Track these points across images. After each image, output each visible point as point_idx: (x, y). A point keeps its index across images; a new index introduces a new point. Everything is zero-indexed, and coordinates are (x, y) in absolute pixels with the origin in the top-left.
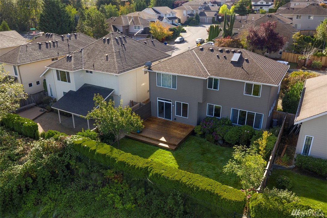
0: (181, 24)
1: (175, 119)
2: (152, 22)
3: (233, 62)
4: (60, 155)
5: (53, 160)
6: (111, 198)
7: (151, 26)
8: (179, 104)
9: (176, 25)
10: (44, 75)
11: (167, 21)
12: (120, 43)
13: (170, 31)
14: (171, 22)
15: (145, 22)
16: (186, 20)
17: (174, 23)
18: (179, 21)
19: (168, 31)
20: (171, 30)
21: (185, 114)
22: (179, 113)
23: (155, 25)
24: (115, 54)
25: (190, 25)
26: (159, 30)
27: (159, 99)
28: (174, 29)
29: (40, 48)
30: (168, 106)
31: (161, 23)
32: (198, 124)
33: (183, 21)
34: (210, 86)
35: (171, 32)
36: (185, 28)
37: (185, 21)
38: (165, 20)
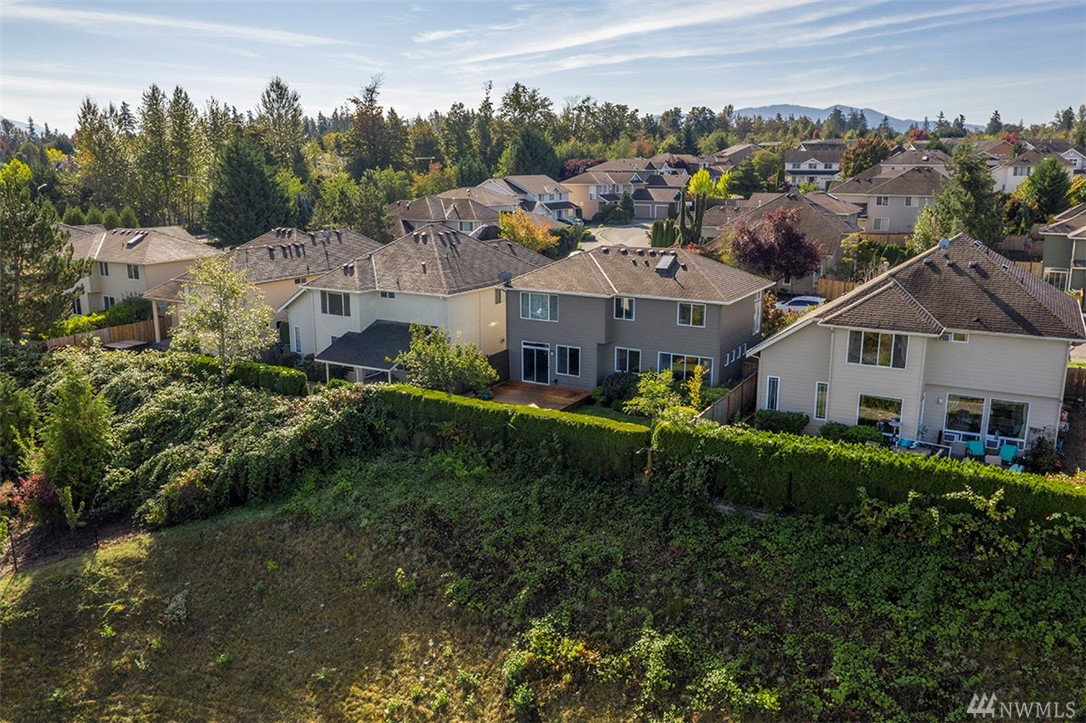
0: (584, 220)
1: (556, 381)
2: (505, 213)
3: (660, 272)
4: (360, 410)
5: (349, 416)
6: (449, 464)
7: (502, 223)
8: (562, 350)
9: (568, 223)
10: (287, 308)
11: (545, 213)
12: (447, 243)
13: (552, 235)
14: (554, 213)
15: (488, 213)
16: (597, 211)
17: (564, 217)
18: (579, 212)
19: (545, 235)
20: (553, 233)
21: (574, 369)
22: (562, 369)
23: (514, 221)
24: (439, 261)
25: (606, 224)
26: (522, 233)
27: (525, 344)
28: (563, 230)
29: (272, 257)
30: (543, 356)
31: (527, 215)
32: (599, 384)
33: (587, 214)
34: (619, 313)
35: (555, 239)
36: (593, 231)
37: (593, 215)
38: (538, 210)
